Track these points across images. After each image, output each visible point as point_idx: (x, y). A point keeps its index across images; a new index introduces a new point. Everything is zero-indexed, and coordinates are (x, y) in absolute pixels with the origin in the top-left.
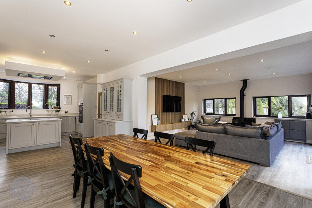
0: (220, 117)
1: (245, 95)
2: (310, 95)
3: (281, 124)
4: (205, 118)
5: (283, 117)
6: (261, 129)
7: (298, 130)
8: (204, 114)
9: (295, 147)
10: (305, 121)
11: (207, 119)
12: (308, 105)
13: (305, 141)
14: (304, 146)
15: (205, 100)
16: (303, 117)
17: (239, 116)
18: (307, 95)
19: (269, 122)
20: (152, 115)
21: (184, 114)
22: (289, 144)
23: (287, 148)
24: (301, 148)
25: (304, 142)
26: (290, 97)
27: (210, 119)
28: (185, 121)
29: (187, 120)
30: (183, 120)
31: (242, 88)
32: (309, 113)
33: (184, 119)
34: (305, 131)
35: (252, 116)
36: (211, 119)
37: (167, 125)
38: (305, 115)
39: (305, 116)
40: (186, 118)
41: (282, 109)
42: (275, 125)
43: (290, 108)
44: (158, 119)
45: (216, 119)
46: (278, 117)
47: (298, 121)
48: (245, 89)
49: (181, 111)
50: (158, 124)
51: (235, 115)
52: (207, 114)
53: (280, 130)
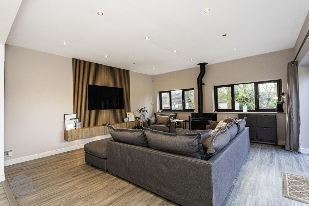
0: (177, 114)
1: (204, 84)
2: (281, 80)
3: (245, 122)
4: (158, 115)
5: (248, 111)
6: (198, 138)
7: (267, 128)
8: (160, 111)
9: (264, 154)
10: (276, 115)
11: (160, 117)
12: (278, 93)
13: (276, 142)
14: (274, 150)
15: (160, 93)
16: (273, 110)
17: (197, 112)
18: (277, 80)
19: (229, 119)
20: (65, 115)
21: (130, 111)
22: (256, 148)
23: (254, 156)
24: (272, 155)
25: (275, 144)
26: (256, 84)
27: (163, 116)
28: (130, 121)
29: (133, 120)
30: (126, 120)
31: (200, 75)
32: (280, 104)
33: (128, 118)
34: (276, 128)
35: (213, 111)
36: (165, 116)
37: (93, 128)
38: (275, 107)
39: (275, 109)
40: (131, 117)
41: (247, 100)
42: (235, 123)
43: (257, 98)
44: (78, 120)
45: (171, 116)
46: (242, 111)
47: (267, 115)
48: (203, 76)
49: (123, 108)
50: (77, 127)
51: (193, 110)
52: (164, 110)
53: (244, 129)
